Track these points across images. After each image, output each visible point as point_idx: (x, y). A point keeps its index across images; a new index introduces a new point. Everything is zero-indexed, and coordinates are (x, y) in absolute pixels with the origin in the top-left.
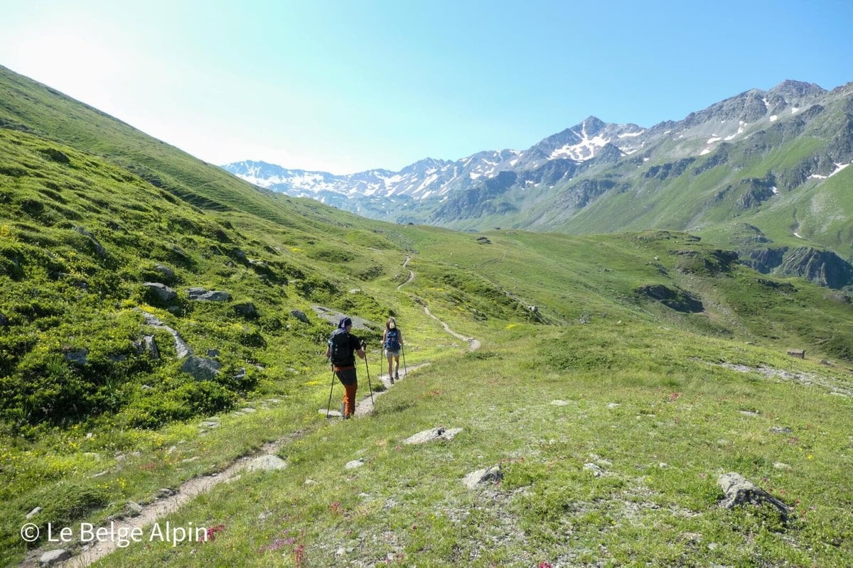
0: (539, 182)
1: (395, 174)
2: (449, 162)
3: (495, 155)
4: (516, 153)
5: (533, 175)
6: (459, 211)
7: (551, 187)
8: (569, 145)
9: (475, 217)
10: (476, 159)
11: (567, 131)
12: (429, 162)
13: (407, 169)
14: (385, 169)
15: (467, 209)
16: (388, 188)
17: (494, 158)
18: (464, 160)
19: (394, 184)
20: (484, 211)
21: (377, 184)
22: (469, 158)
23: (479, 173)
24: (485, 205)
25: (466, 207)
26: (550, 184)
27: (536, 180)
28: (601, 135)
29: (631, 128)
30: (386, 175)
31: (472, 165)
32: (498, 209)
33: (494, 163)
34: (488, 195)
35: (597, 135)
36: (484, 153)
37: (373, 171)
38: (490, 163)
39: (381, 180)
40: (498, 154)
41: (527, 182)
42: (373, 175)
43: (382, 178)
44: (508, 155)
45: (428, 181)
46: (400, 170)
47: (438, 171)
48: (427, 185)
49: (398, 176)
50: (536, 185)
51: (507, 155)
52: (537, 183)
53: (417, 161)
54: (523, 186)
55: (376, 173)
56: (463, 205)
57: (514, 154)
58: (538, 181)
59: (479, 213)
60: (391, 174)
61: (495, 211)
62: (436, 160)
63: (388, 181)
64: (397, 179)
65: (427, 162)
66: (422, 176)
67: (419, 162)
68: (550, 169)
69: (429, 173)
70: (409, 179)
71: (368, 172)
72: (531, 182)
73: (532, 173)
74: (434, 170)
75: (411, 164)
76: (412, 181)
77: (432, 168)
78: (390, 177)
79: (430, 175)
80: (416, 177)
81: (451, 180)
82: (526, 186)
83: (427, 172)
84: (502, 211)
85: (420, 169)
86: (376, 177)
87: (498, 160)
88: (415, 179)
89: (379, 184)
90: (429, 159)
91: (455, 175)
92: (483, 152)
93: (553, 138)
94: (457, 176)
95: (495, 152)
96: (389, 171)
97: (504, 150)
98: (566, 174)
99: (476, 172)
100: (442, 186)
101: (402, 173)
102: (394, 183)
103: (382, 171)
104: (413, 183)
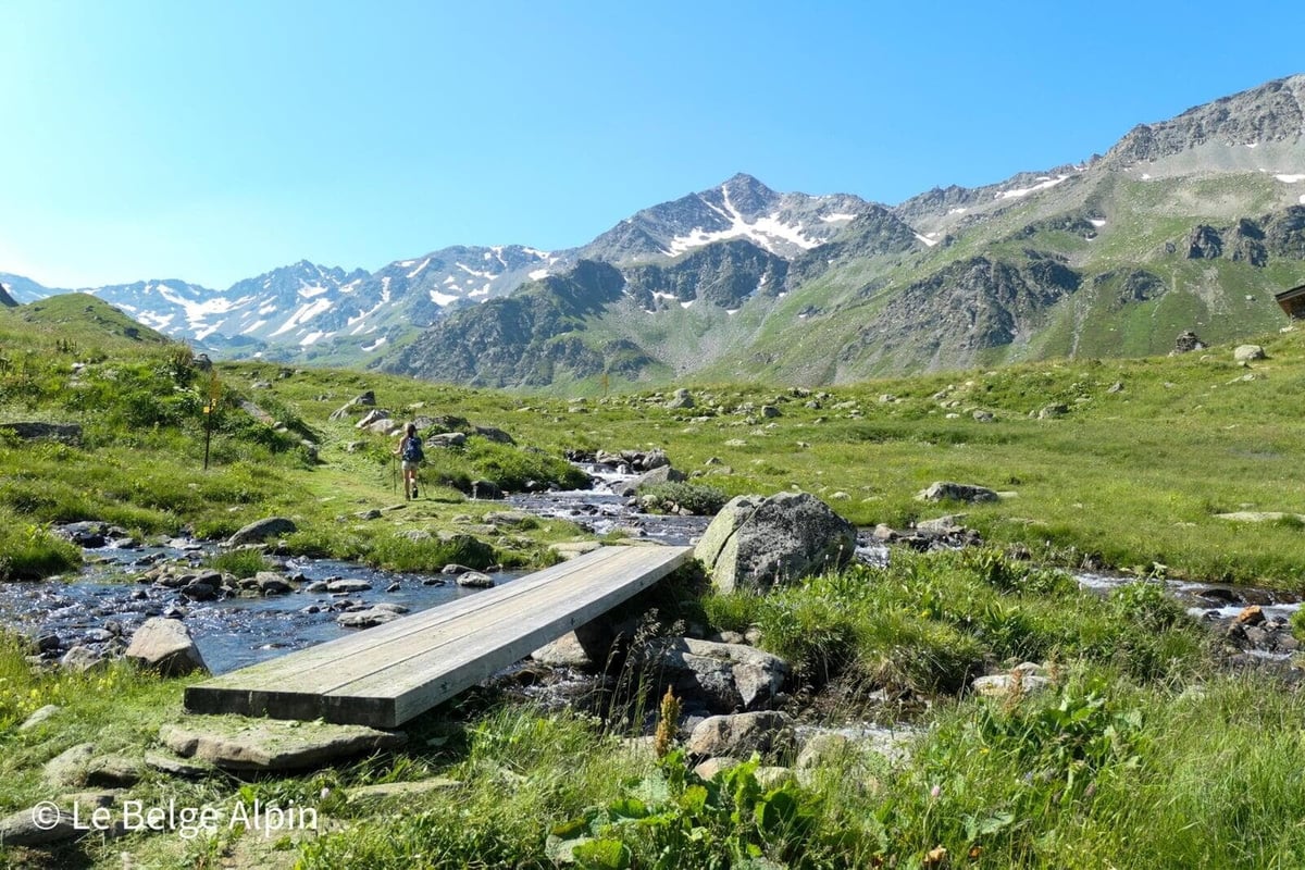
0: (694, 297)
1: (213, 294)
2: (360, 273)
3: (488, 256)
4: (540, 254)
5: (672, 277)
6: (471, 363)
7: (731, 312)
8: (705, 230)
9: (530, 383)
10: (438, 262)
11: (692, 201)
12: (307, 272)
13: (248, 287)
14: (188, 281)
15: (497, 358)
16: (194, 325)
17: (486, 263)
18: (405, 264)
19: (210, 318)
20: (559, 366)
21: (165, 314)
22: (419, 261)
23: (451, 293)
24: (558, 348)
25: (491, 351)
26: (724, 304)
27: (684, 291)
28: (775, 216)
29: (847, 203)
30: (188, 296)
31: (430, 275)
32: (608, 361)
33: (487, 274)
34: (563, 320)
35: (764, 215)
36: (461, 251)
37: (155, 283)
38: (478, 274)
39: (175, 305)
40: (494, 254)
41: (656, 295)
42: (154, 291)
43: (181, 301)
44: (521, 259)
45: (306, 313)
46: (226, 287)
47: (329, 291)
48: (302, 321)
49: (223, 300)
50: (685, 305)
51: (517, 258)
52: (686, 299)
53: (272, 269)
54: (650, 305)
55: (162, 289)
56: (482, 346)
57: (535, 258)
58: (688, 294)
59: (544, 372)
60: (204, 295)
61: (601, 366)
62: (324, 269)
63: (195, 311)
64: (221, 306)
65: (301, 269)
66: (290, 301)
67: (278, 271)
68: (716, 264)
69: (308, 296)
70: (254, 308)
71: (141, 285)
72: (670, 296)
73: (668, 271)
74: (319, 290)
75: (259, 274)
76: (263, 312)
77: (313, 285)
78: (200, 300)
79: (312, 300)
80: (273, 303)
81: (377, 307)
82: (659, 307)
83: (302, 292)
84: (626, 367)
85: (284, 285)
86: (162, 299)
87: (499, 269)
88: (271, 309)
89: (171, 316)
90: (307, 264)
91: (386, 296)
92: (454, 248)
93: (662, 210)
94: (393, 299)
95: (489, 250)
96: (198, 288)
97: (511, 247)
98: (763, 281)
99: (444, 290)
100: (351, 321)
101: (231, 294)
102: (212, 315)
103: (178, 286)
104: (265, 317)
